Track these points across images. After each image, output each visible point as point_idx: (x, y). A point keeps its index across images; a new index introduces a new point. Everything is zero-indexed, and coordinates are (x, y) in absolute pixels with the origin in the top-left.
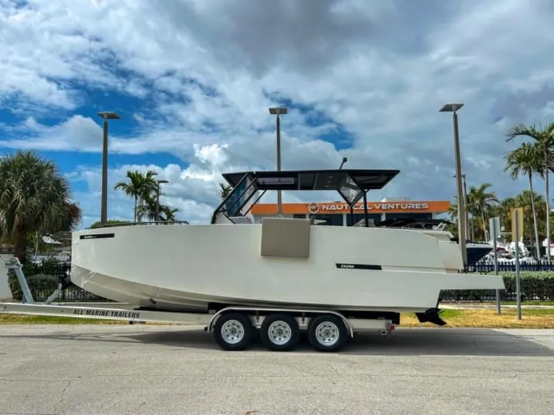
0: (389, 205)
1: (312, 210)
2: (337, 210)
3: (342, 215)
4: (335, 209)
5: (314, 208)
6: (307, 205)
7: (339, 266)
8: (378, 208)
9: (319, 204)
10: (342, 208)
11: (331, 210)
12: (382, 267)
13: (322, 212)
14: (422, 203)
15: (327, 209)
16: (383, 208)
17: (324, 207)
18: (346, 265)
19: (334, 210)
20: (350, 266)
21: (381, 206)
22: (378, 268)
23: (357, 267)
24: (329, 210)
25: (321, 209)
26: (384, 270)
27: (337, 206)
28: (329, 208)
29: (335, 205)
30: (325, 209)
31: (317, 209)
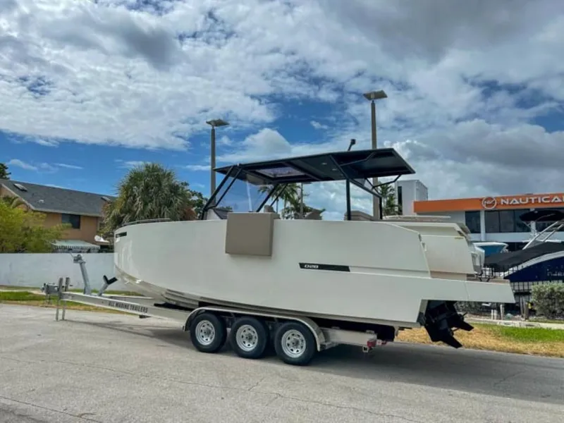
1: (487, 205)
2: (520, 204)
4: (517, 203)
5: (489, 202)
6: (481, 200)
7: (302, 266)
9: (496, 198)
10: (527, 201)
11: (513, 205)
12: (350, 268)
13: (500, 208)
15: (507, 203)
17: (502, 201)
18: (310, 264)
19: (518, 205)
20: (314, 267)
22: (346, 269)
23: (322, 267)
24: (509, 205)
25: (499, 204)
26: (353, 272)
27: (521, 199)
28: (510, 202)
29: (518, 198)
30: (504, 203)
31: (493, 204)
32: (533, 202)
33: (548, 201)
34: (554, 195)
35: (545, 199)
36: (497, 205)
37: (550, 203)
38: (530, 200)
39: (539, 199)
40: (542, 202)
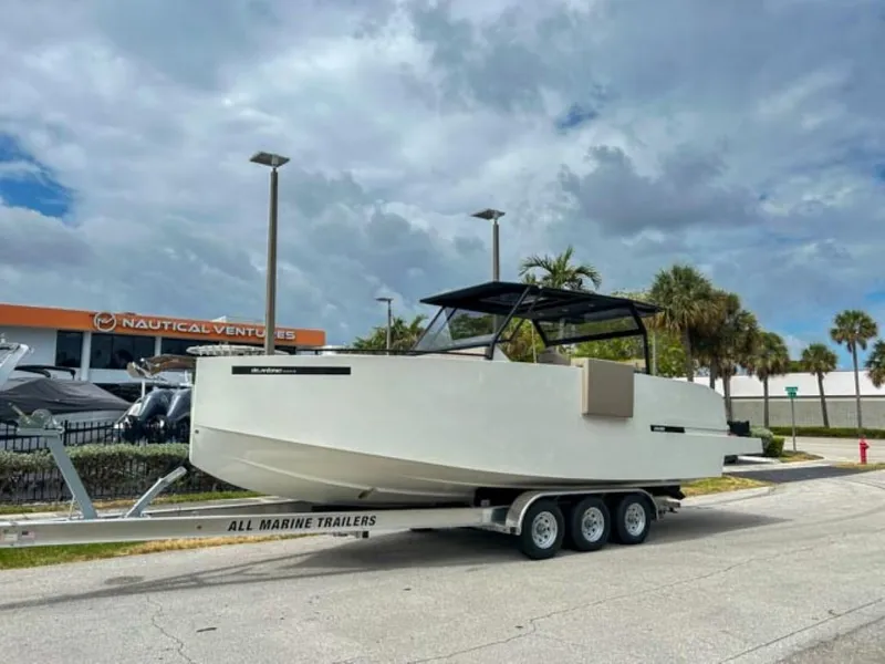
0: (238, 330)
1: (102, 325)
2: (149, 330)
3: (153, 339)
4: (145, 326)
5: (105, 321)
6: (92, 315)
8: (219, 332)
9: (117, 315)
10: (159, 326)
11: (139, 329)
13: (120, 331)
14: (286, 330)
15: (132, 325)
16: (228, 333)
17: (125, 321)
19: (145, 330)
21: (225, 330)
22: (681, 430)
24: (135, 329)
25: (119, 325)
26: (687, 433)
27: (150, 323)
28: (135, 323)
29: (147, 319)
30: (127, 325)
31: (111, 324)
32: (166, 328)
33: (185, 330)
34: (193, 322)
35: (182, 327)
36: (117, 325)
37: (187, 332)
38: (163, 325)
39: (175, 324)
40: (177, 330)
